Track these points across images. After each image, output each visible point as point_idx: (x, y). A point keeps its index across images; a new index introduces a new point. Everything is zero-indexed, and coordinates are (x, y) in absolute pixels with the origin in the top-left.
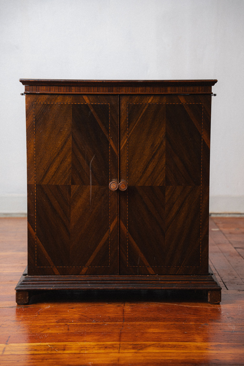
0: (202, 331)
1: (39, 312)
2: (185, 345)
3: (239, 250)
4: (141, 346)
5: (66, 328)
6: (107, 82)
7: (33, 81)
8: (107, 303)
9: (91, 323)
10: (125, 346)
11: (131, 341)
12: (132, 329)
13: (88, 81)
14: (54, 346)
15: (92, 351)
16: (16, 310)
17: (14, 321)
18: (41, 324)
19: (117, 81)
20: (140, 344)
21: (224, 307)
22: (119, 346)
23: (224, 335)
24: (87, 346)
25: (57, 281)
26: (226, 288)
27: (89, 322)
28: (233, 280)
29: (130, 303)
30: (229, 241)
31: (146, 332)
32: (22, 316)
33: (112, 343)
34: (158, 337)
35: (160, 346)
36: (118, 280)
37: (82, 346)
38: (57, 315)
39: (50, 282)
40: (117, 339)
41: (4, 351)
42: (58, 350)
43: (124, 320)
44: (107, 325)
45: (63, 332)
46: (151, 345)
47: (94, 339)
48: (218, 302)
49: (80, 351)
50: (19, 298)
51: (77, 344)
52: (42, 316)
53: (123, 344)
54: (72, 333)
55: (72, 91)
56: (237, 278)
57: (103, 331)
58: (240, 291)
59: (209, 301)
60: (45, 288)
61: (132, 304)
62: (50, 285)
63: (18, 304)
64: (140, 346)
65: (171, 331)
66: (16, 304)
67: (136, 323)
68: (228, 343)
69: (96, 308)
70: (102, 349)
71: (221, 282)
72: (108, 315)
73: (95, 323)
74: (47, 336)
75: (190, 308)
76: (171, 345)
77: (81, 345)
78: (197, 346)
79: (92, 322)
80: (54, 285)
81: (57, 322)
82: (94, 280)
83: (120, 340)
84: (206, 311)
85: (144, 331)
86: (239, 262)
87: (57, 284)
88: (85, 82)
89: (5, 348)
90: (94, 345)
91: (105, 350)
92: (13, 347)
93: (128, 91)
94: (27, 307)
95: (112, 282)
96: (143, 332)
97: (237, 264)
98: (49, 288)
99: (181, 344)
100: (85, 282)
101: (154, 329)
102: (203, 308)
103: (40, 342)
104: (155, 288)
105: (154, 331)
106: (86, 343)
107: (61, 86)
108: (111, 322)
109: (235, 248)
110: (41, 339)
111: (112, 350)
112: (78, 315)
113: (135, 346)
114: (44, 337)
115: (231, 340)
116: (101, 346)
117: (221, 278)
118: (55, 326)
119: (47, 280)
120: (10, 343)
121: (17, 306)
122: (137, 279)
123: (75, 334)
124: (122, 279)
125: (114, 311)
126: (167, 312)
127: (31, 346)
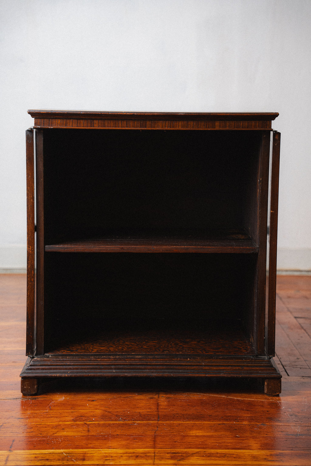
0: (259, 434)
1: (50, 406)
2: (238, 453)
3: (301, 321)
4: (182, 455)
5: (86, 429)
6: (139, 115)
7: (44, 113)
8: (136, 394)
9: (117, 422)
10: (161, 455)
11: (169, 448)
12: (169, 430)
13: (115, 113)
14: (71, 455)
15: (120, 462)
16: (20, 403)
17: (19, 418)
18: (53, 423)
19: (151, 114)
20: (180, 452)
21: (285, 400)
22: (153, 455)
23: (286, 439)
24: (112, 455)
25: (73, 365)
26: (286, 374)
27: (115, 421)
28: (295, 362)
29: (166, 394)
30: (288, 308)
31: (187, 435)
32: (29, 412)
33: (145, 451)
34: (202, 442)
35: (206, 456)
36: (150, 365)
37: (107, 455)
38: (74, 410)
39: (64, 367)
40: (151, 444)
41: (7, 460)
42: (77, 459)
43: (159, 418)
44: (137, 424)
45: (82, 434)
46: (194, 454)
47: (121, 445)
48: (278, 394)
49: (104, 462)
50: (25, 387)
51: (100, 452)
52: (55, 411)
53: (159, 451)
54: (93, 435)
55: (95, 125)
56: (300, 360)
57: (133, 433)
58: (304, 378)
59: (265, 392)
60: (58, 375)
61: (168, 396)
62: (64, 371)
63: (24, 394)
64: (180, 455)
65: (219, 434)
66: (21, 395)
67: (174, 422)
68: (293, 452)
69: (123, 400)
70: (132, 459)
71: (279, 365)
72: (138, 411)
73: (122, 422)
74: (61, 440)
75: (243, 401)
76: (220, 453)
77: (105, 453)
78: (253, 456)
79: (119, 421)
80: (69, 371)
81: (74, 420)
82: (121, 365)
83: (154, 447)
84: (262, 406)
85: (184, 433)
86: (302, 337)
87: (74, 369)
88: (110, 115)
89: (8, 457)
90: (121, 454)
91: (137, 460)
92: (19, 455)
93: (165, 127)
94: (36, 399)
95: (143, 367)
96: (184, 435)
97: (299, 339)
98: (63, 375)
99: (232, 452)
100: (109, 367)
101: (198, 431)
102: (258, 401)
103: (53, 448)
104: (198, 375)
105: (197, 434)
106: (111, 451)
107: (80, 119)
108: (143, 421)
109: (296, 318)
110: (54, 443)
111: (145, 460)
112: (101, 411)
113: (174, 454)
114: (57, 441)
115: (296, 447)
116: (130, 455)
117: (280, 360)
118: (72, 426)
119: (61, 364)
120: (14, 450)
121: (23, 397)
122: (174, 364)
123: (97, 438)
124: (156, 363)
125: (146, 405)
126: (213, 406)
127: (42, 454)
